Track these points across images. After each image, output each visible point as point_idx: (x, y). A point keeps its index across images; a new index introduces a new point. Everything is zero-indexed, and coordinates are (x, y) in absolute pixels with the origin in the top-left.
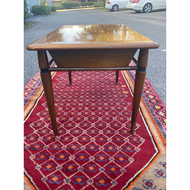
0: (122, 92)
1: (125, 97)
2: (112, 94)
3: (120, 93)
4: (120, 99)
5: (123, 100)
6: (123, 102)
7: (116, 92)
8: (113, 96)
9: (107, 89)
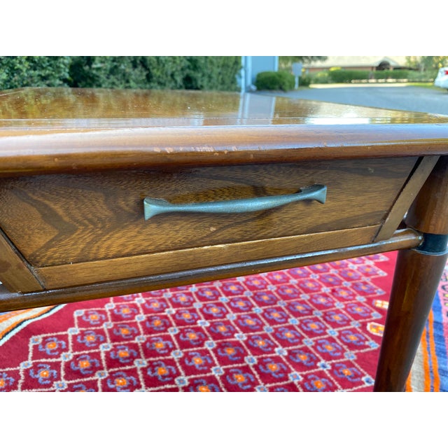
0: (364, 326)
1: (368, 347)
2: (325, 320)
3: (355, 324)
4: (344, 351)
5: (350, 355)
6: (349, 364)
7: (344, 320)
8: (326, 328)
9: (316, 299)
